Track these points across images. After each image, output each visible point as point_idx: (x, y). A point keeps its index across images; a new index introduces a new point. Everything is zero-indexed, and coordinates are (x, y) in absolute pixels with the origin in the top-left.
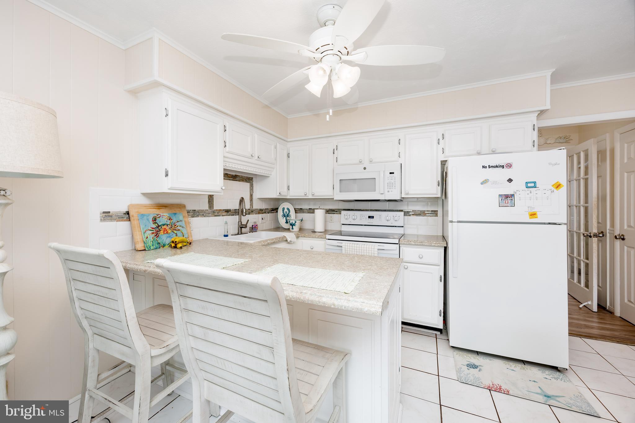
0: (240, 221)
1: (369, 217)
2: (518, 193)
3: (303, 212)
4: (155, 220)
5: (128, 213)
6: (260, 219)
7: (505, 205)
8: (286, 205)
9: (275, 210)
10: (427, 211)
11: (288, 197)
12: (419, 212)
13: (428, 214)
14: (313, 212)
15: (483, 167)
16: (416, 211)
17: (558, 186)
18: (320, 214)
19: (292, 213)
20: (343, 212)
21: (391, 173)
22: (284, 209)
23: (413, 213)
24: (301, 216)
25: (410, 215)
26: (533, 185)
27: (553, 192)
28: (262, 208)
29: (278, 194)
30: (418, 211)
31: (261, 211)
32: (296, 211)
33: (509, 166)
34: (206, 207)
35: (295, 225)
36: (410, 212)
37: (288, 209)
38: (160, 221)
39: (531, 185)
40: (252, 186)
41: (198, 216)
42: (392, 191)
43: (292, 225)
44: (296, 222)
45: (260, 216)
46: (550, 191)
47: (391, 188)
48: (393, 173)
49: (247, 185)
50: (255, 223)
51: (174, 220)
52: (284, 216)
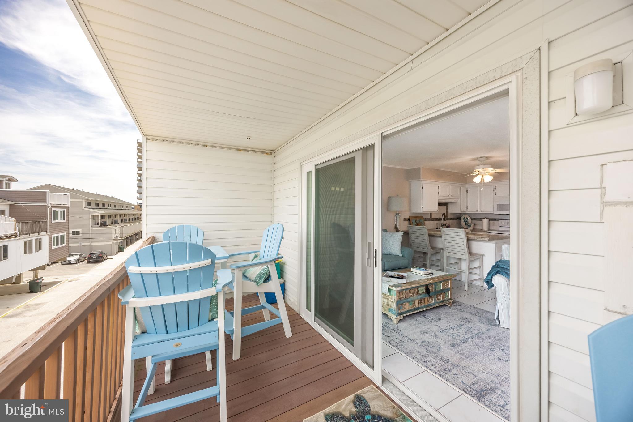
0: (442, 223)
3: (476, 220)
4: (416, 221)
5: (409, 219)
6: (451, 222)
8: (465, 216)
9: (460, 218)
11: (467, 212)
14: (482, 220)
18: (485, 221)
19: (469, 221)
20: (500, 220)
22: (464, 218)
24: (474, 222)
28: (452, 217)
29: (461, 211)
31: (451, 219)
32: (472, 219)
34: (429, 217)
35: (471, 226)
37: (467, 218)
38: (418, 222)
40: (447, 207)
41: (426, 221)
43: (469, 226)
44: (471, 225)
45: (451, 221)
49: (445, 207)
50: (449, 224)
51: (421, 222)
52: (464, 221)
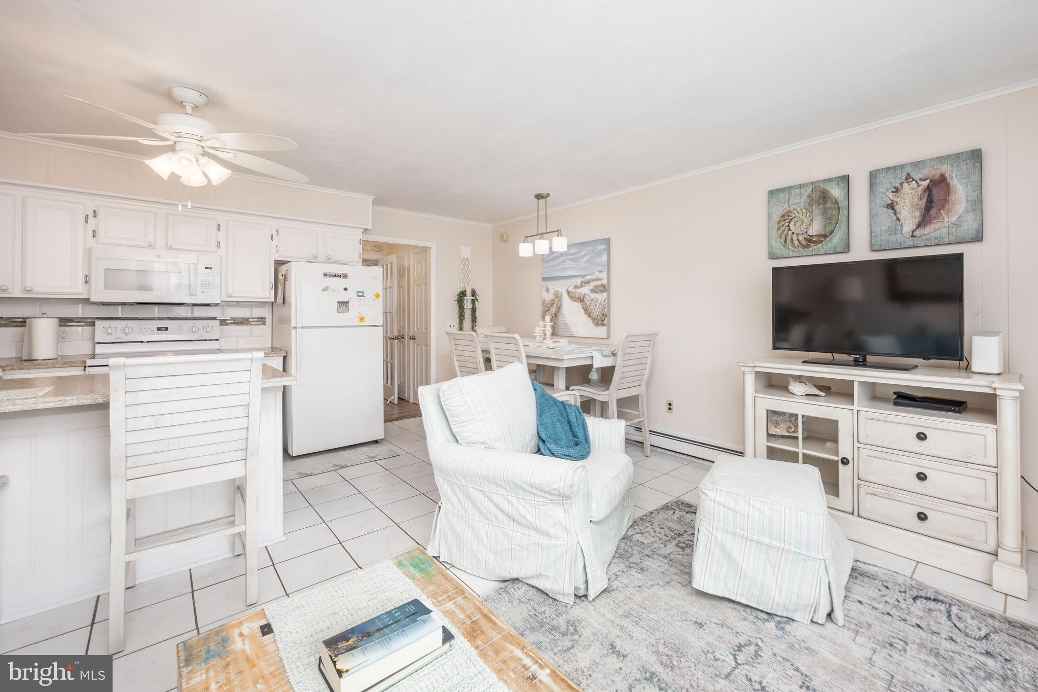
1: (159, 329)
2: (352, 300)
7: (343, 311)
10: (252, 318)
12: (241, 320)
13: (253, 321)
15: (325, 275)
16: (236, 318)
17: (378, 296)
18: (44, 327)
20: (98, 322)
21: (206, 268)
23: (232, 322)
25: (227, 325)
26: (362, 294)
27: (374, 300)
30: (239, 318)
33: (345, 276)
36: (228, 320)
39: (361, 294)
42: (208, 292)
46: (372, 300)
47: (207, 287)
48: (211, 268)
